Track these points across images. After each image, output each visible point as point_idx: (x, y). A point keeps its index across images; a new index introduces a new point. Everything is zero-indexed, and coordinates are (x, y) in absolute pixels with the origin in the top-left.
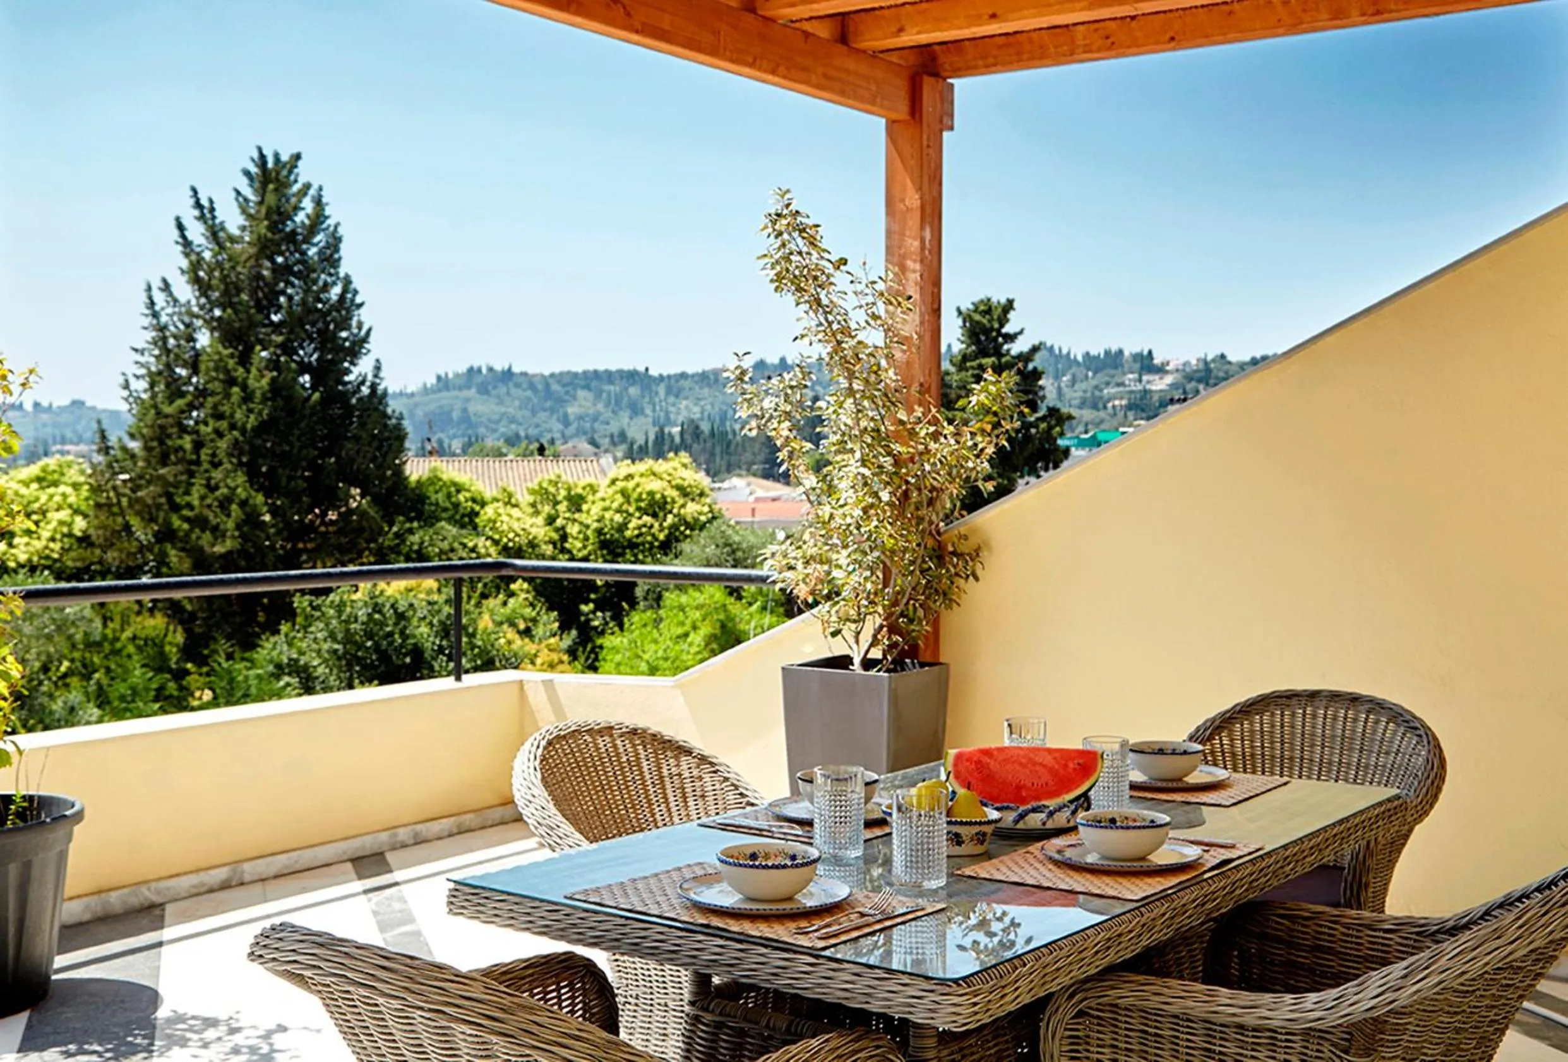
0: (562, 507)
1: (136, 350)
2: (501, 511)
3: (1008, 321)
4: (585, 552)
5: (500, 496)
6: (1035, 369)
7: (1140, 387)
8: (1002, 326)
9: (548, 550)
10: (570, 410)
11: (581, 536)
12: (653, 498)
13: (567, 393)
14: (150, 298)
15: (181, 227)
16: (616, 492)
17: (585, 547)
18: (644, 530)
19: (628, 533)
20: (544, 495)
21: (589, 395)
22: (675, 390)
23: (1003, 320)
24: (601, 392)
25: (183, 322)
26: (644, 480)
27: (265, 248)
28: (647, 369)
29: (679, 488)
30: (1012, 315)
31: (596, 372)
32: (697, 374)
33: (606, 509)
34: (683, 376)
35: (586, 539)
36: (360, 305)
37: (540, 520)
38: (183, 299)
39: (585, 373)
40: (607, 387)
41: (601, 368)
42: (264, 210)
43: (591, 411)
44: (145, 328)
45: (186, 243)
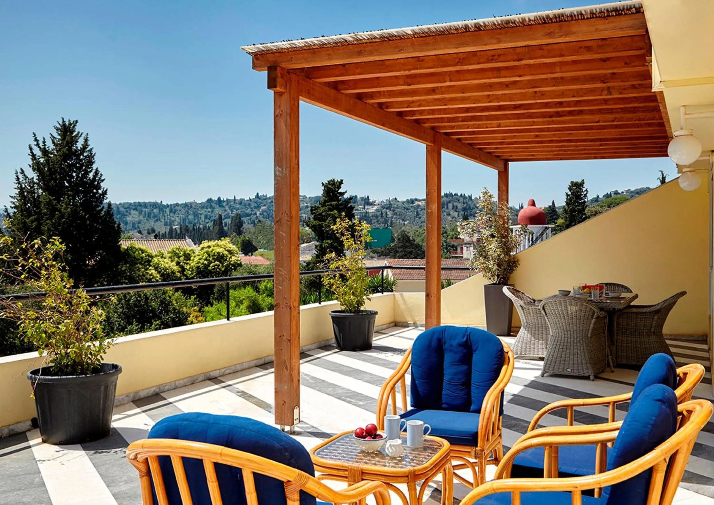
0: (182, 259)
1: (12, 197)
2: (160, 260)
3: (341, 188)
4: (192, 276)
5: (158, 255)
6: (351, 206)
7: (364, 211)
8: (339, 190)
9: (178, 275)
10: (128, 219)
11: (191, 269)
12: (219, 255)
13: (127, 211)
14: (17, 176)
15: (31, 149)
16: (204, 253)
17: (192, 273)
18: (216, 267)
19: (210, 268)
20: (175, 254)
21: (137, 213)
22: (173, 211)
23: (339, 187)
24: (142, 211)
25: (30, 186)
26: (215, 248)
27: (66, 157)
28: (161, 202)
29: (228, 251)
30: (342, 186)
31: (139, 203)
32: (183, 204)
33: (200, 259)
34: (177, 205)
35: (193, 270)
36: (103, 180)
37: (174, 263)
38: (30, 177)
39: (134, 203)
40: (144, 209)
41: (142, 201)
42: (65, 143)
43: (137, 220)
44: (15, 188)
45: (33, 155)
